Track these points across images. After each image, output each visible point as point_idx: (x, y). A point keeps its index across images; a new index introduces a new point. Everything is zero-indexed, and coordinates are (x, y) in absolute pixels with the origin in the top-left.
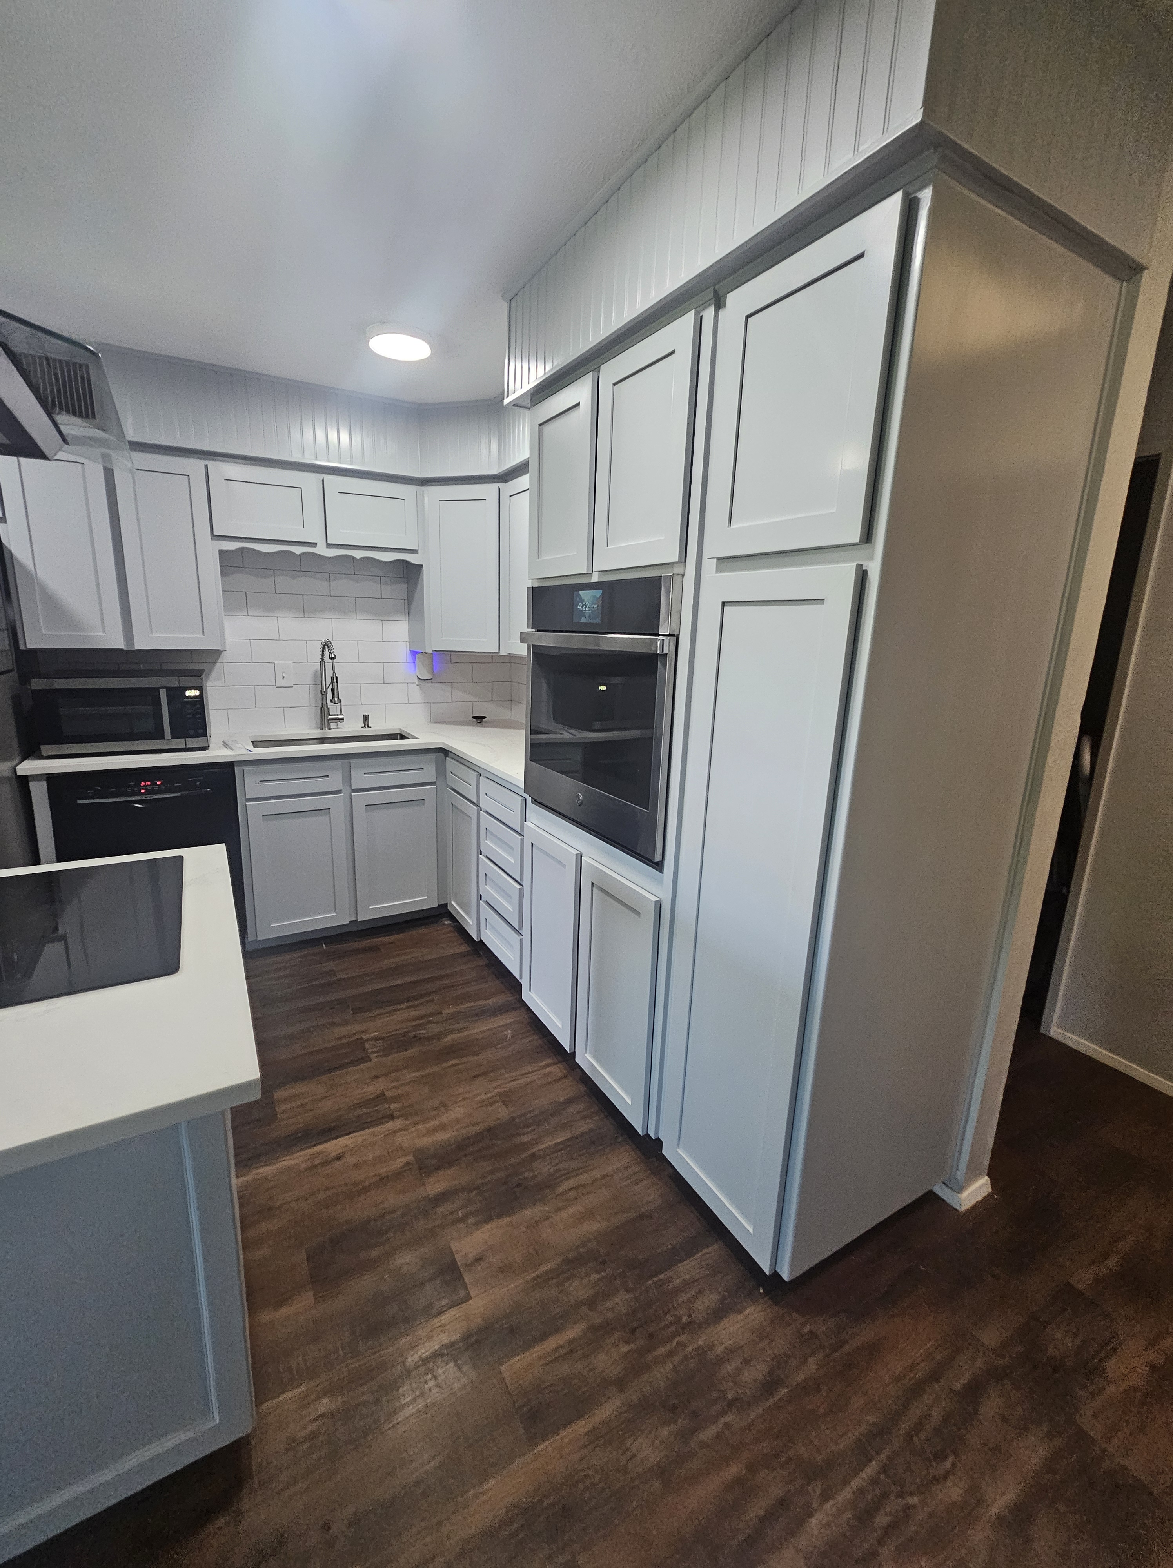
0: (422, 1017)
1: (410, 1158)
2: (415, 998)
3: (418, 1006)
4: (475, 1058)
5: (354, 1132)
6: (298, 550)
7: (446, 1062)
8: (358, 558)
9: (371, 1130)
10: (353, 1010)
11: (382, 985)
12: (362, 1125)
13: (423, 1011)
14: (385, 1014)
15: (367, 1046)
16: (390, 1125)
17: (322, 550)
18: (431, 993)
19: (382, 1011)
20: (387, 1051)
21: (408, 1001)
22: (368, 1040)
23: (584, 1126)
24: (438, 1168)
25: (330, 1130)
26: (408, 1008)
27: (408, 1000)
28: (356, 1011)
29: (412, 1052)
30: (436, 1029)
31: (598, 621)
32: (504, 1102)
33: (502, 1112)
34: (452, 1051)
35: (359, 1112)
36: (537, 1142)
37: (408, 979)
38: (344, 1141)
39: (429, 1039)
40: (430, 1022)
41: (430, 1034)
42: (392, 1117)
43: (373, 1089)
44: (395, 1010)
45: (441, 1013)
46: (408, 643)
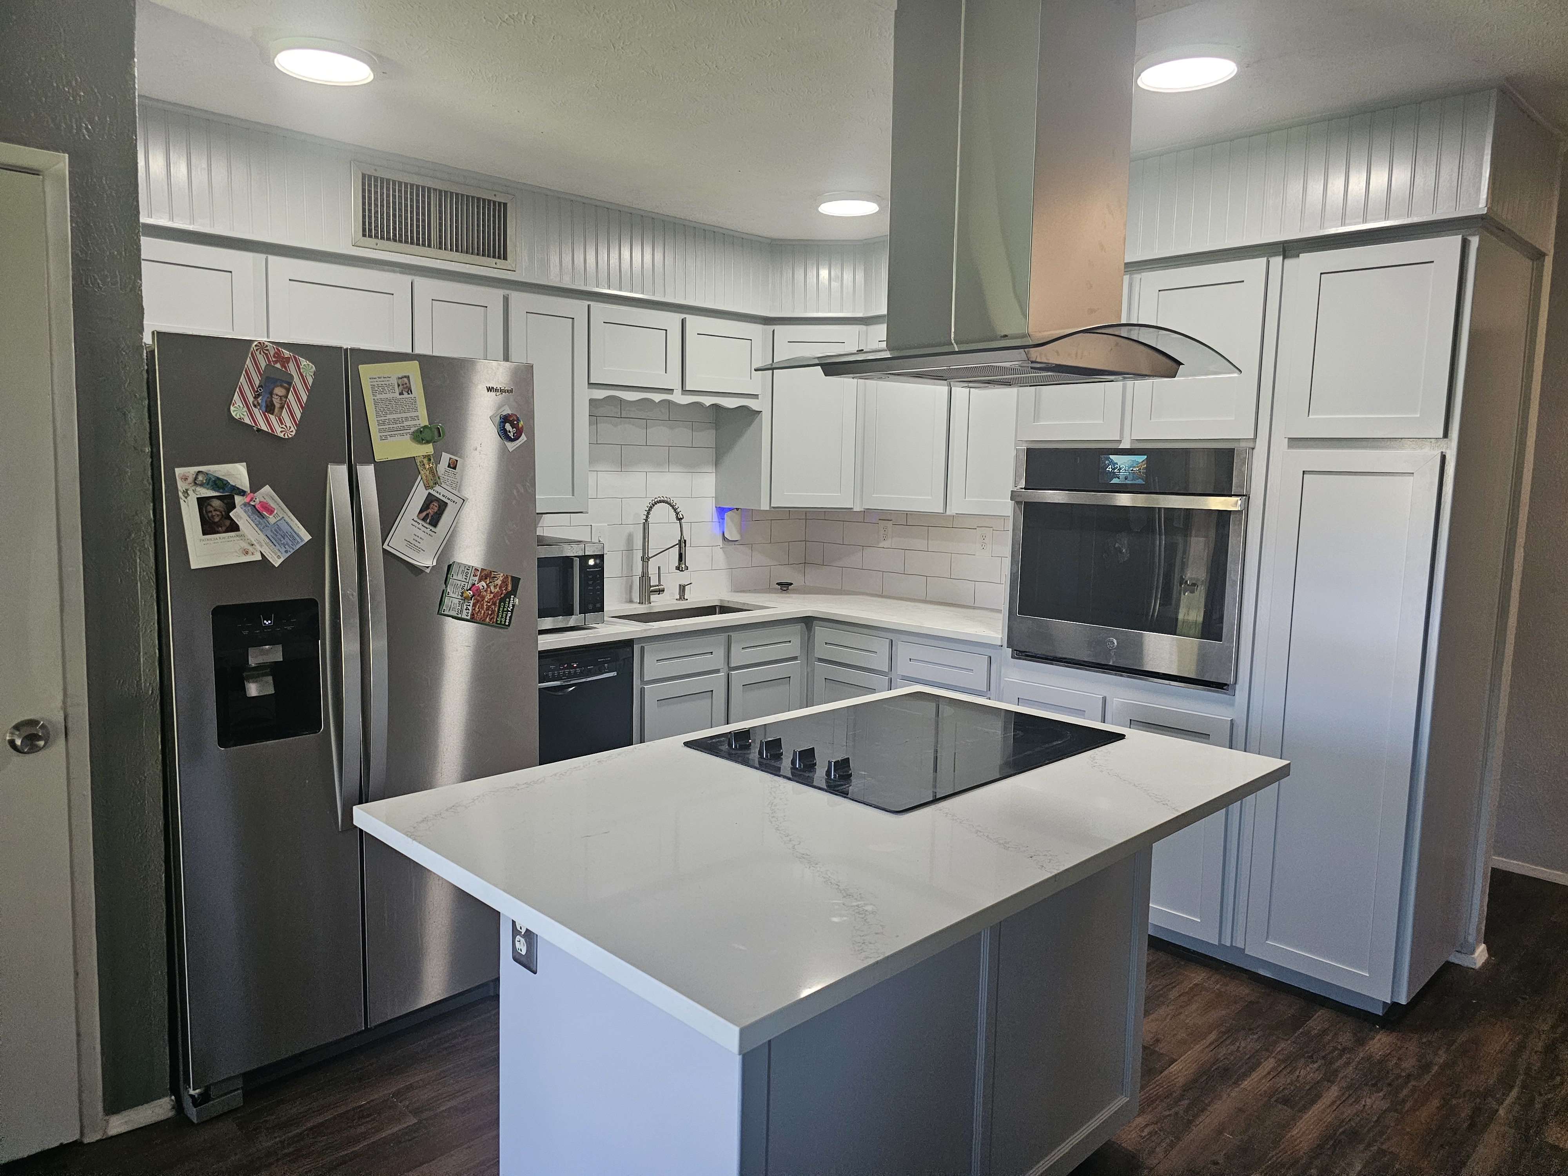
6: (657, 398)
17: (679, 398)
31: (1140, 481)
46: (714, 498)
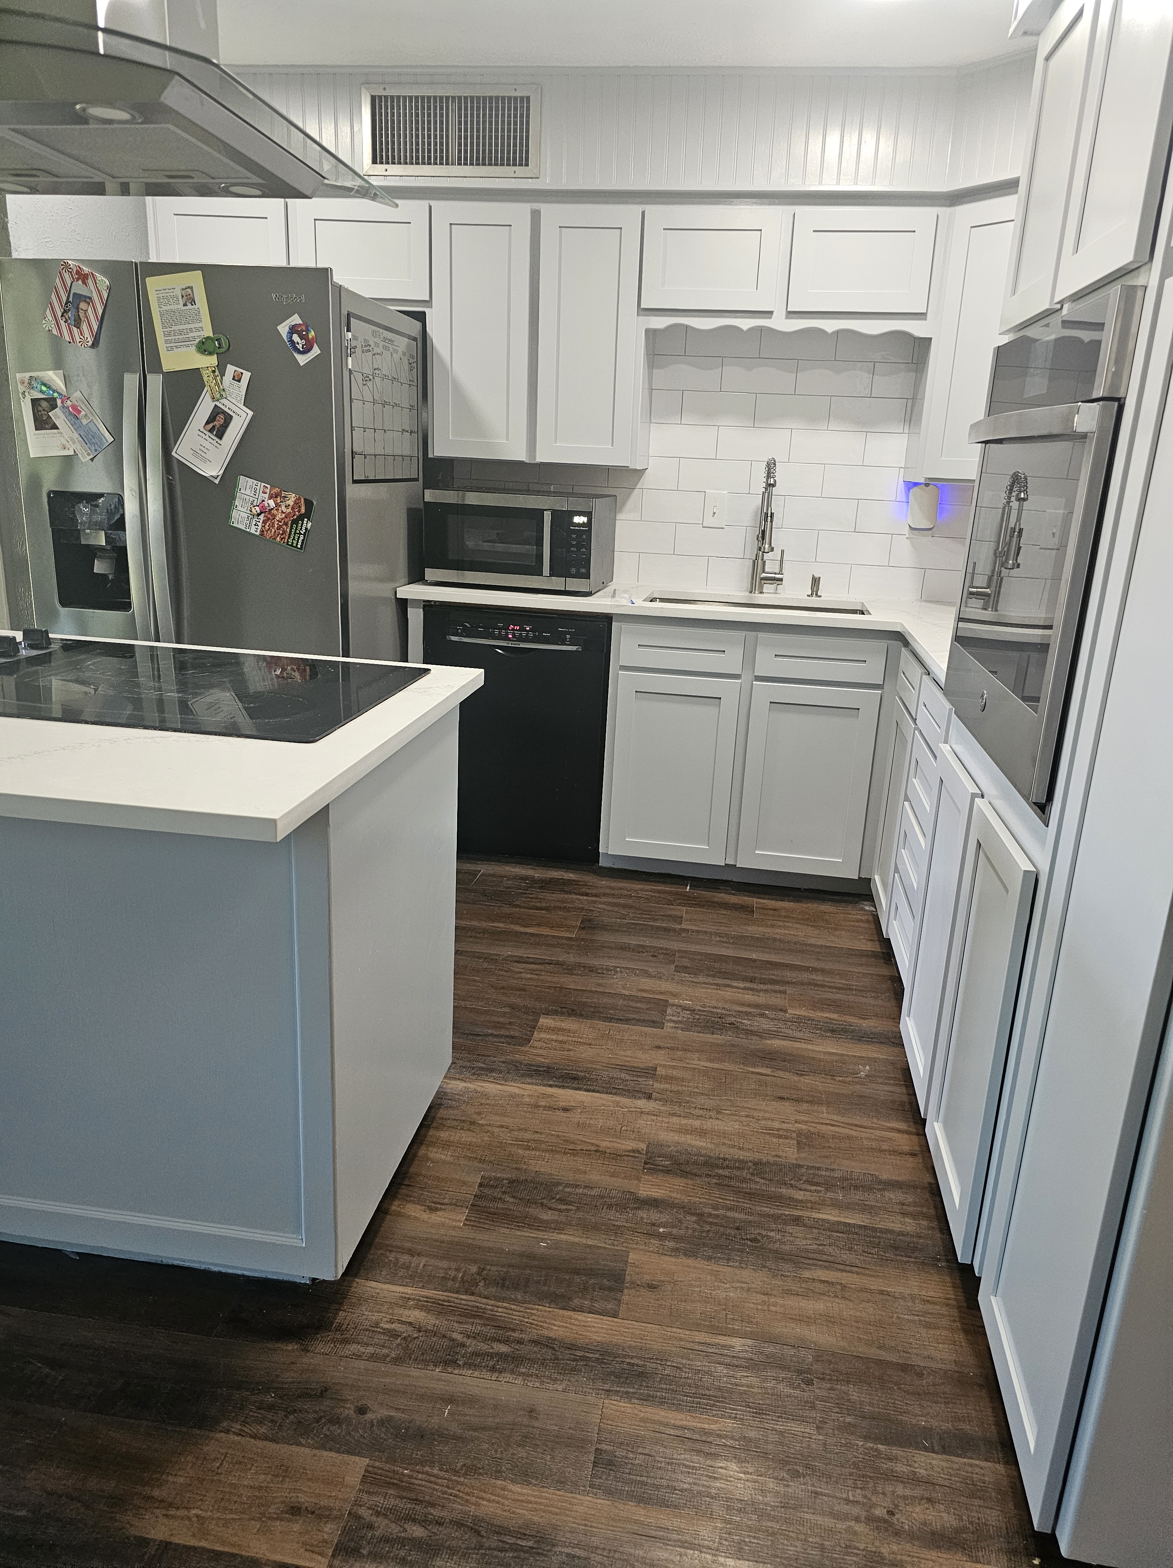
0: (757, 1006)
1: (643, 1146)
2: (763, 982)
3: (759, 991)
4: (796, 1078)
5: (598, 1092)
6: (745, 324)
7: (754, 1066)
8: (830, 331)
9: (618, 1098)
10: (676, 966)
11: (730, 952)
12: (610, 1088)
13: (761, 999)
14: (712, 984)
15: (669, 1011)
16: (641, 1103)
17: (780, 323)
18: (788, 983)
19: (710, 980)
20: (688, 1026)
21: (751, 982)
22: (673, 1005)
23: (896, 1224)
24: (667, 1171)
25: (575, 1078)
26: (745, 988)
27: (752, 980)
28: (680, 969)
29: (718, 1038)
30: (764, 1024)
32: (799, 1143)
33: (790, 1153)
34: (770, 1057)
35: (616, 1074)
36: (814, 1206)
37: (766, 957)
38: (582, 1096)
39: (749, 1032)
40: (763, 1015)
41: (755, 1029)
42: (649, 1097)
43: (645, 1058)
44: (729, 986)
45: (785, 1011)
